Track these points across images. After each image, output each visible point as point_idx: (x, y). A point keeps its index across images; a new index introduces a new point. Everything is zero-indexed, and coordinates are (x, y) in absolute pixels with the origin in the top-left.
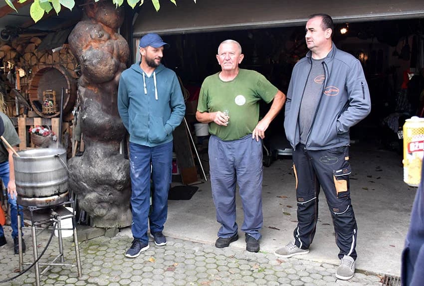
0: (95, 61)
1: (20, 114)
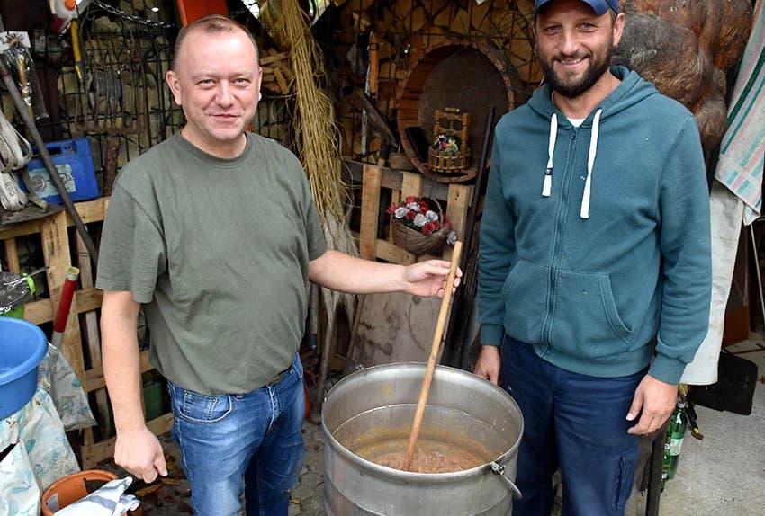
0: (639, 55)
1: (368, 153)
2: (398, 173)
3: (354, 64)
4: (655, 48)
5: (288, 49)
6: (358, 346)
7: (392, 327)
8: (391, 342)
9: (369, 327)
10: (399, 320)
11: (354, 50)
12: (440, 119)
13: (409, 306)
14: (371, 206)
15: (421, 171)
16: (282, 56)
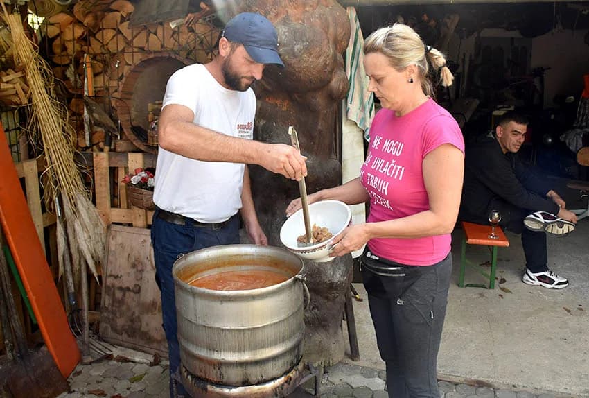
0: (299, 46)
1: (92, 145)
2: (124, 154)
3: (72, 79)
4: (307, 41)
5: (23, 69)
6: (109, 295)
7: (137, 271)
8: (139, 283)
9: (116, 277)
10: (142, 264)
11: (72, 68)
12: (153, 110)
13: (149, 250)
14: (103, 183)
15: (143, 149)
16: (20, 74)
